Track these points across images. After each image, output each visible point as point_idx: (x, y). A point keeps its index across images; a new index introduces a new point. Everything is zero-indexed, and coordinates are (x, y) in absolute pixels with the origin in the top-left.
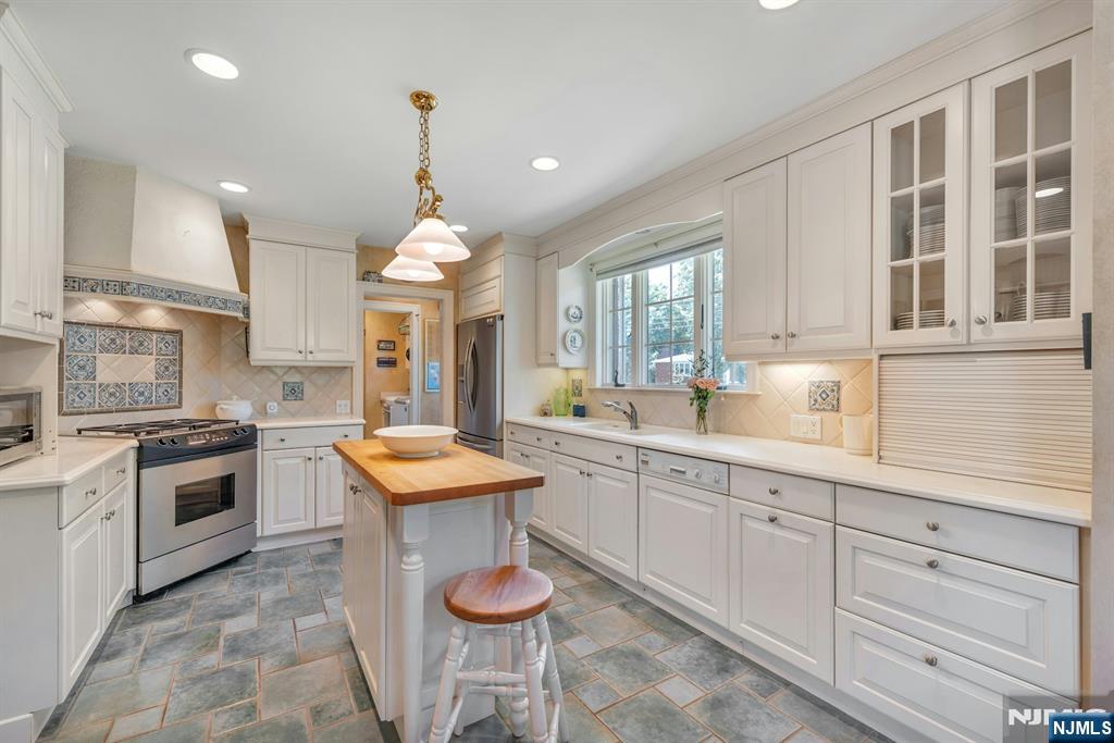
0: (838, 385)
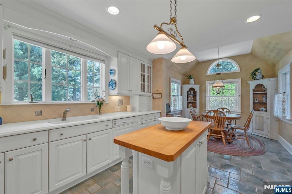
0: (122, 100)
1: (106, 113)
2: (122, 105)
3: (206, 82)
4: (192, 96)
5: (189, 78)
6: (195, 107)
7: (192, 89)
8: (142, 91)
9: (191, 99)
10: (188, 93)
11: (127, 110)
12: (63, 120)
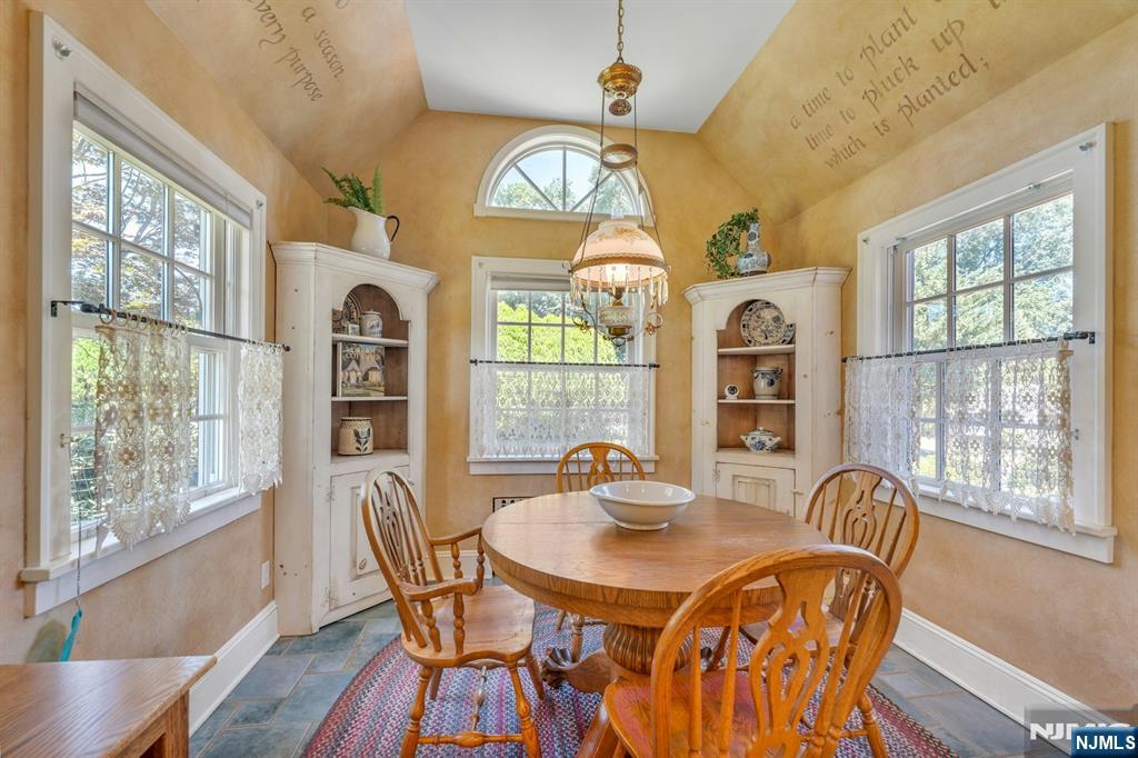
3: (475, 260)
4: (370, 358)
5: (346, 204)
6: (392, 441)
7: (368, 297)
9: (366, 378)
10: (338, 327)
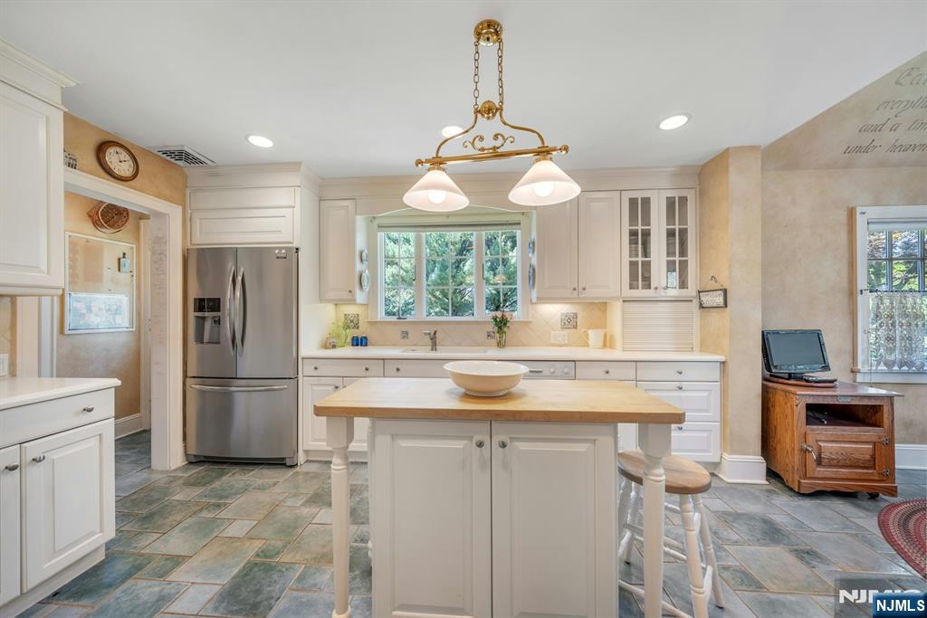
0: (576, 314)
1: (524, 346)
2: (575, 327)
8: (631, 287)
11: (590, 343)
12: (432, 350)
